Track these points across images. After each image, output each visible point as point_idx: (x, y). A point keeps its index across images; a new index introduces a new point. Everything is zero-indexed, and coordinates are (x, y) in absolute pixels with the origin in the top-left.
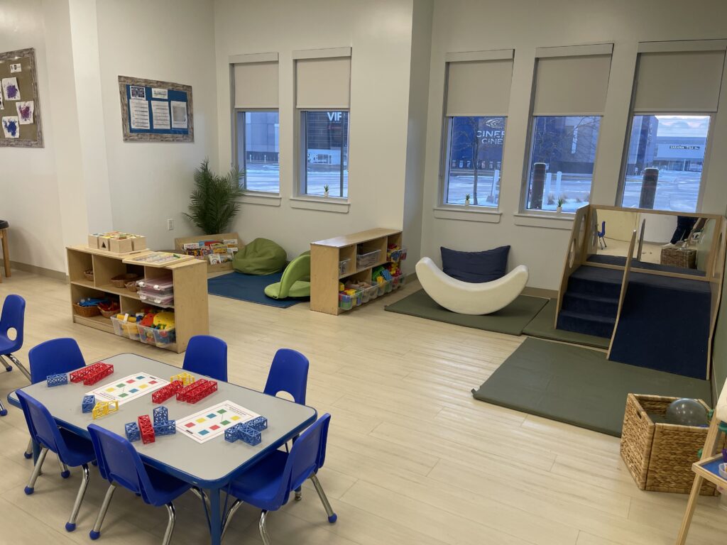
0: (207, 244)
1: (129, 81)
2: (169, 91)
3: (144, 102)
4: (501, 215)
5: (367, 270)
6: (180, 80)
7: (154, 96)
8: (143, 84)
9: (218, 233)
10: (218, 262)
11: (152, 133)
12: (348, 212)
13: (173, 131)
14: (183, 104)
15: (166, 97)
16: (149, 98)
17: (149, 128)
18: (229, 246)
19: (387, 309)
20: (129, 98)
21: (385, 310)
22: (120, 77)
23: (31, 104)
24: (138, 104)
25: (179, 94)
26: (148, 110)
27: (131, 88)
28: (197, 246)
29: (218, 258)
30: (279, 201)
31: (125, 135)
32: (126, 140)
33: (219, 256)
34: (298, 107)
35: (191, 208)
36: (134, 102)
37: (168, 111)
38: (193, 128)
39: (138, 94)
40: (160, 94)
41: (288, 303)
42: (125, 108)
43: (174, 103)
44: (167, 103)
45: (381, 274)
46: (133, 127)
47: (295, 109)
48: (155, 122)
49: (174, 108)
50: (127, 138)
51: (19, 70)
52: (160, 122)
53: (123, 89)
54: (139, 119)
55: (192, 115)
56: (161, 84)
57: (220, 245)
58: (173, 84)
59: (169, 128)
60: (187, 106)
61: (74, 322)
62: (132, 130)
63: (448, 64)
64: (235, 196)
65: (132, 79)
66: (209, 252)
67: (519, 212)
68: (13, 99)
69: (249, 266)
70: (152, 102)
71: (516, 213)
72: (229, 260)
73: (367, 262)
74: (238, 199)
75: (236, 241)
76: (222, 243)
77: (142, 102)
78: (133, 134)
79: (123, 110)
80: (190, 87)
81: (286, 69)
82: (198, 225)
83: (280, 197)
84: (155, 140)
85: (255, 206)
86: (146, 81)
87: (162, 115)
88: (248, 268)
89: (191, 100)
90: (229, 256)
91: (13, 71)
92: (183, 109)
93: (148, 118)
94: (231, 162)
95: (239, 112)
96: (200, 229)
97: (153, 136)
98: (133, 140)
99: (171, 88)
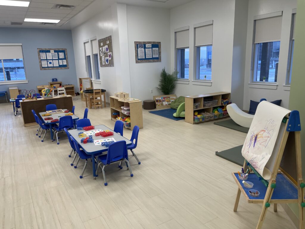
0: (164, 98)
1: (138, 43)
2: (152, 45)
3: (143, 49)
4: (277, 86)
5: (211, 108)
6: (156, 40)
7: (146, 47)
8: (143, 43)
9: (169, 94)
10: (166, 105)
11: (145, 60)
12: (211, 86)
13: (153, 58)
14: (157, 49)
15: (151, 47)
16: (145, 48)
17: (144, 58)
18: (172, 99)
19: (215, 124)
20: (138, 48)
21: (214, 124)
22: (135, 42)
23: (111, 53)
24: (141, 50)
25: (156, 45)
26: (144, 52)
27: (138, 45)
28: (160, 99)
29: (167, 103)
30: (188, 82)
31: (136, 61)
32: (136, 63)
33: (167, 102)
34: (196, 46)
35: (159, 85)
36: (139, 49)
37: (151, 52)
38: (161, 57)
39: (141, 47)
40: (149, 46)
41: (179, 119)
42: (136, 52)
43: (153, 49)
44: (151, 49)
45: (217, 110)
46: (139, 58)
47: (195, 46)
48: (146, 56)
49: (154, 50)
50: (137, 62)
51: (108, 43)
52: (148, 56)
53: (136, 46)
54: (141, 55)
55: (160, 52)
56: (149, 43)
57: (169, 99)
58: (153, 42)
59: (152, 57)
60: (159, 49)
61: (112, 120)
62: (138, 59)
63: (255, 21)
64: (175, 80)
65: (139, 42)
66: (164, 101)
67: (286, 85)
68: (107, 52)
69: (175, 106)
70: (146, 49)
71: (284, 85)
72: (170, 104)
73: (210, 105)
74: (176, 82)
75: (175, 97)
76: (169, 98)
77: (142, 49)
78: (139, 60)
79: (136, 53)
80: (160, 42)
81: (191, 31)
82: (162, 92)
83: (189, 80)
84: (146, 62)
85: (181, 84)
86: (144, 42)
87: (149, 53)
88: (174, 107)
89: (160, 47)
90: (171, 103)
91: (107, 43)
92: (157, 50)
93: (144, 54)
94: (174, 68)
95: (178, 50)
96: (162, 93)
97: (146, 61)
98: (139, 63)
99: (153, 43)
